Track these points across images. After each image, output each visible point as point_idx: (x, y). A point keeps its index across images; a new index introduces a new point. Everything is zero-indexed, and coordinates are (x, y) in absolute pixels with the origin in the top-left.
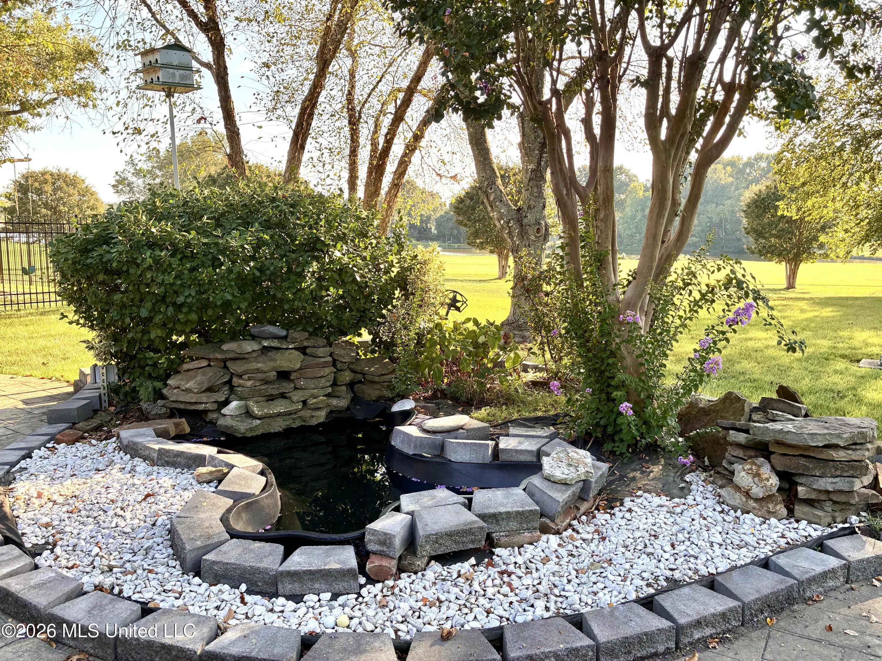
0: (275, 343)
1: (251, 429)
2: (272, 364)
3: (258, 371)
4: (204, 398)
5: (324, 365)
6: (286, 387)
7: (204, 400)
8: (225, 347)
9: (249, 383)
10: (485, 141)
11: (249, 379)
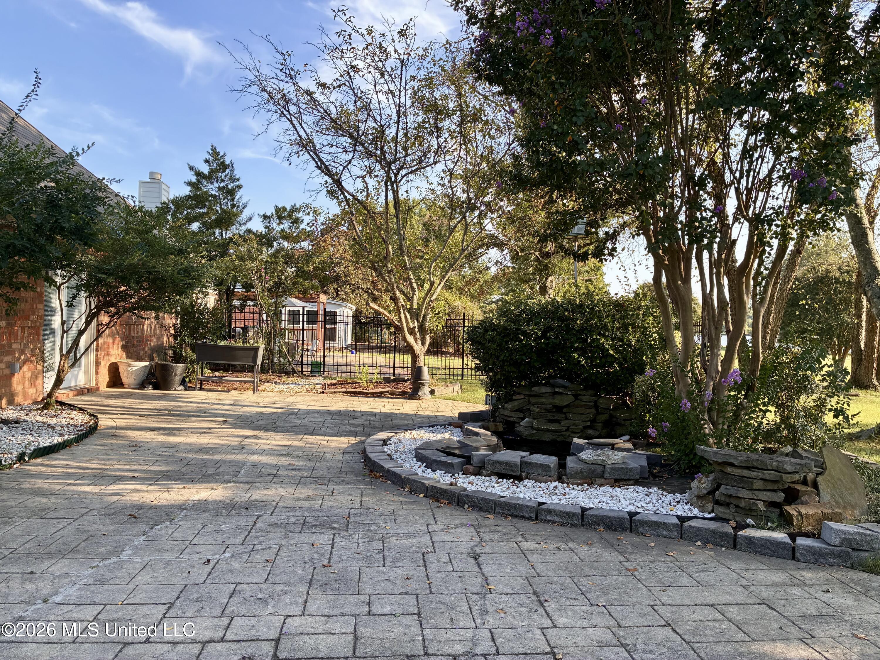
0: (562, 390)
1: (530, 435)
2: (551, 401)
3: (543, 403)
4: (513, 414)
5: (586, 407)
6: (561, 416)
7: (513, 415)
8: (533, 389)
9: (537, 410)
10: (867, 243)
11: (538, 407)
